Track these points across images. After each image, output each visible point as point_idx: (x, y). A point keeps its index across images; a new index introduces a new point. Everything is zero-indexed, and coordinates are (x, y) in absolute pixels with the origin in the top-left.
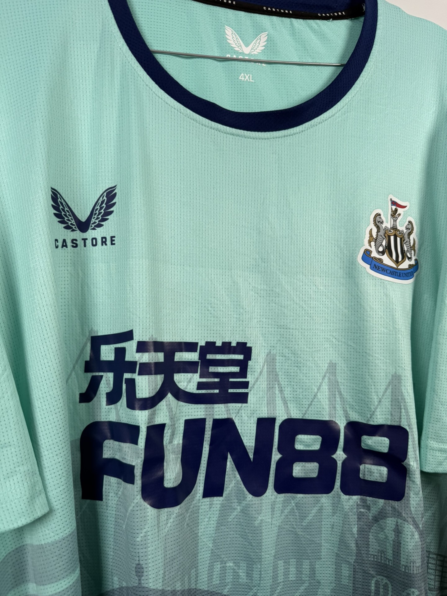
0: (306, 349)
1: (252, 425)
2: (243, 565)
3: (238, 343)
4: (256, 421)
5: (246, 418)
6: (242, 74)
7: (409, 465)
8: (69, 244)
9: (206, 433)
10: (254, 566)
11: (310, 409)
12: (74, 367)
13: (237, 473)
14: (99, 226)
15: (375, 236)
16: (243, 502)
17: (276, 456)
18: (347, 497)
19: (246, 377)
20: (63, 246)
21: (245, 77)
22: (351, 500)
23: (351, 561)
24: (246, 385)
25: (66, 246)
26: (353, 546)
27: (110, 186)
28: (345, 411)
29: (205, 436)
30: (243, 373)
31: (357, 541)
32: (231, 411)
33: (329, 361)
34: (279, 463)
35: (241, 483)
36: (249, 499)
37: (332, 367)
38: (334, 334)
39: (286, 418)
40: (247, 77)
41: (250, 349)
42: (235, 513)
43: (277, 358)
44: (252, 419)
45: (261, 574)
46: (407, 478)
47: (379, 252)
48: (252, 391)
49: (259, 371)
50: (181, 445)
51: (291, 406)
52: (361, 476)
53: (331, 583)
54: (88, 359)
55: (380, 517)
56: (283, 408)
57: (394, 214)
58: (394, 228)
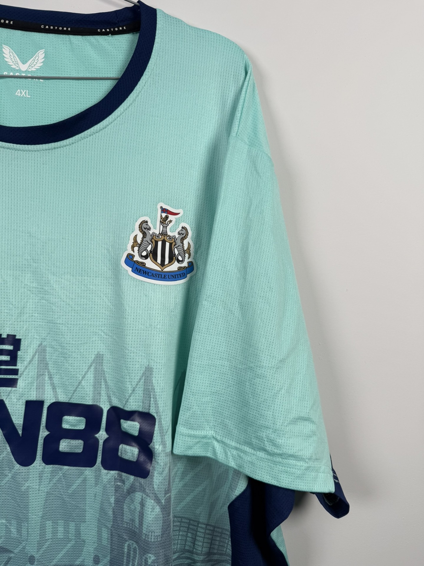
0: (71, 342)
1: (21, 406)
2: (14, 522)
3: (8, 335)
4: (25, 404)
5: (15, 400)
6: (19, 90)
7: (154, 448)
10: (22, 524)
11: (75, 394)
13: (7, 445)
15: (139, 242)
16: (13, 470)
17: (43, 433)
18: (106, 471)
19: (16, 365)
21: (21, 93)
22: (109, 475)
23: (109, 526)
24: (16, 372)
26: (110, 513)
28: (109, 397)
30: (14, 360)
31: (114, 509)
32: (2, 394)
33: (96, 353)
34: (46, 439)
35: (11, 454)
36: (17, 468)
37: (99, 358)
38: (103, 328)
39: (54, 401)
40: (23, 93)
41: (19, 340)
42: (7, 479)
43: (48, 349)
44: (21, 401)
45: (28, 531)
46: (153, 459)
47: (142, 256)
48: (22, 377)
49: (28, 360)
51: (59, 391)
52: (119, 454)
53: (94, 543)
55: (132, 490)
56: (52, 393)
57: (164, 221)
58: (164, 234)
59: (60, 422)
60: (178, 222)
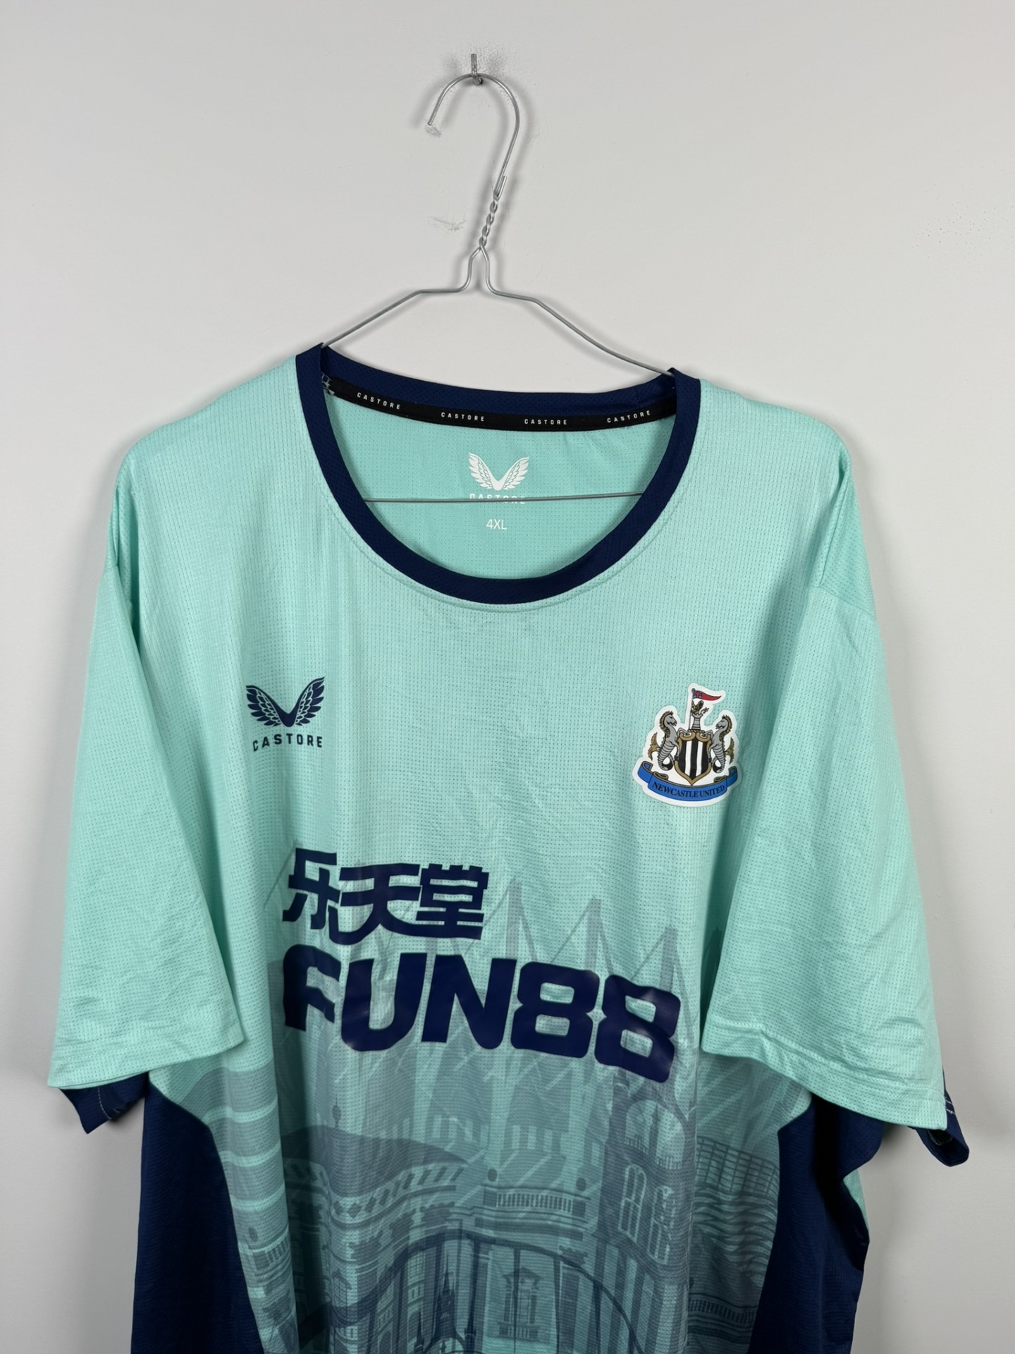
0: (558, 881)
1: (486, 966)
3: (472, 867)
4: (491, 962)
5: (478, 957)
8: (271, 741)
9: (427, 969)
11: (561, 954)
12: (277, 880)
13: (465, 1018)
14: (306, 721)
15: (659, 743)
16: (471, 1052)
17: (514, 1005)
18: (601, 1065)
19: (480, 909)
20: (264, 745)
21: (494, 524)
22: (605, 1071)
23: (602, 1140)
24: (479, 918)
25: (268, 744)
26: (606, 1123)
27: (317, 678)
28: (608, 961)
29: (426, 973)
30: (477, 903)
31: (611, 1118)
32: (460, 947)
33: (591, 897)
34: (518, 1013)
35: (469, 1029)
36: (477, 1050)
37: (595, 905)
38: (601, 863)
39: (530, 960)
40: (497, 524)
41: (487, 875)
43: (523, 887)
44: (486, 958)
46: (675, 1056)
47: (663, 766)
48: (487, 926)
49: (497, 901)
50: (395, 982)
51: (537, 947)
52: (622, 1043)
54: (292, 873)
55: (640, 1096)
56: (527, 949)
57: (697, 710)
58: (696, 729)
59: (538, 990)
60: (717, 710)
